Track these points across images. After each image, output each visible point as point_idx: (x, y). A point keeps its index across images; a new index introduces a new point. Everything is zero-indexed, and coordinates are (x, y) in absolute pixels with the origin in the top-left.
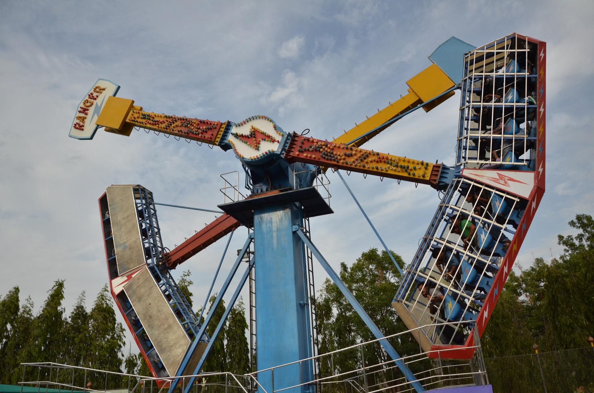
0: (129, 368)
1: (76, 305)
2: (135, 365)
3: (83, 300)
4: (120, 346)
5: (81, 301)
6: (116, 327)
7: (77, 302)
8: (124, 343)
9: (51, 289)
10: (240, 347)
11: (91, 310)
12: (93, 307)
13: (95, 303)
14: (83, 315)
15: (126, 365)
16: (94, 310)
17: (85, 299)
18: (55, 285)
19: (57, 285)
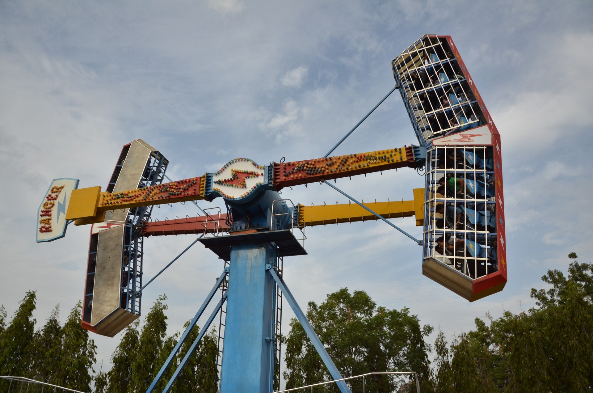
0: (98, 386)
1: (49, 319)
2: (105, 383)
3: (57, 314)
4: (91, 363)
5: (55, 314)
6: (88, 344)
7: (50, 316)
8: (95, 360)
9: (23, 300)
10: (210, 374)
11: (64, 325)
12: (67, 322)
13: (68, 318)
14: (56, 328)
15: (96, 383)
16: (67, 325)
17: (58, 313)
18: (27, 296)
19: (28, 296)
